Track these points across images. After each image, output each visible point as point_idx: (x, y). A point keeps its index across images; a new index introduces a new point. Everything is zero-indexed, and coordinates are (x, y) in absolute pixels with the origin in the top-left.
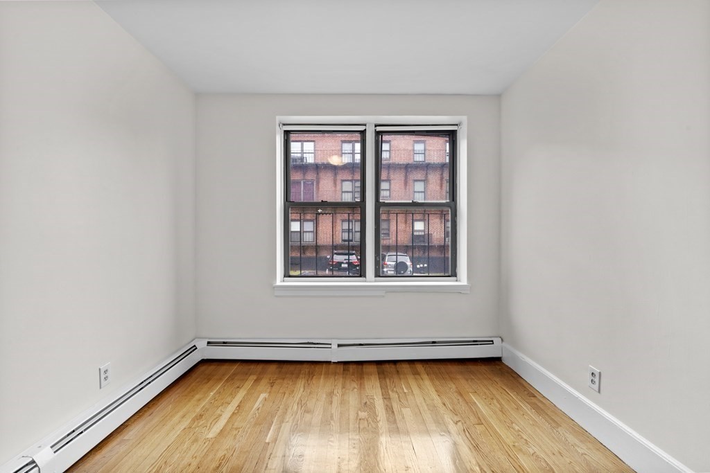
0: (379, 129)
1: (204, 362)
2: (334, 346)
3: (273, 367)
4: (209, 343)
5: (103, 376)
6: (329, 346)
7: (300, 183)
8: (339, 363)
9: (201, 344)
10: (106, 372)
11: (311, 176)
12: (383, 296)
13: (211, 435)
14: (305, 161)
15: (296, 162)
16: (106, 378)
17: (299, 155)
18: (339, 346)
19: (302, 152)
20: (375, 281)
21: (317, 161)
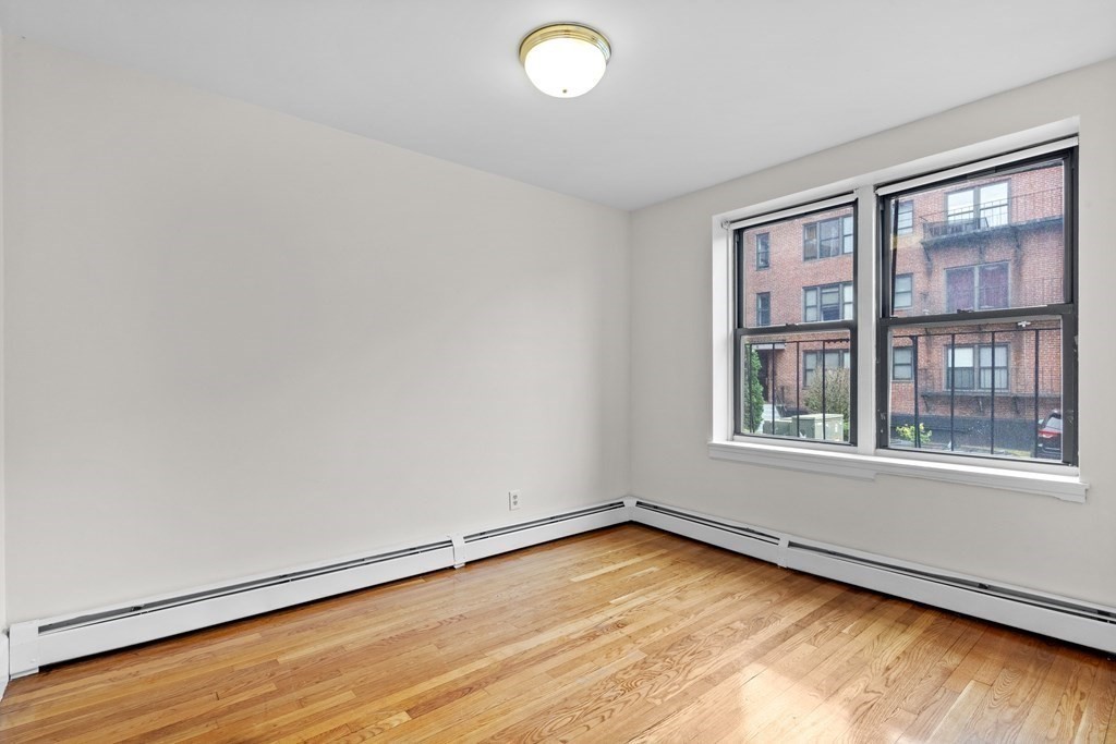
0: (882, 191)
1: (632, 524)
2: (783, 543)
3: (696, 549)
4: (638, 503)
5: (512, 501)
6: (776, 541)
7: (971, 271)
8: (788, 569)
9: (630, 503)
10: (515, 497)
11: (998, 254)
12: (873, 480)
13: (575, 580)
14: (983, 224)
15: (961, 230)
16: (515, 503)
17: (972, 216)
18: (791, 544)
19: (977, 207)
20: (876, 455)
21: (1014, 220)
